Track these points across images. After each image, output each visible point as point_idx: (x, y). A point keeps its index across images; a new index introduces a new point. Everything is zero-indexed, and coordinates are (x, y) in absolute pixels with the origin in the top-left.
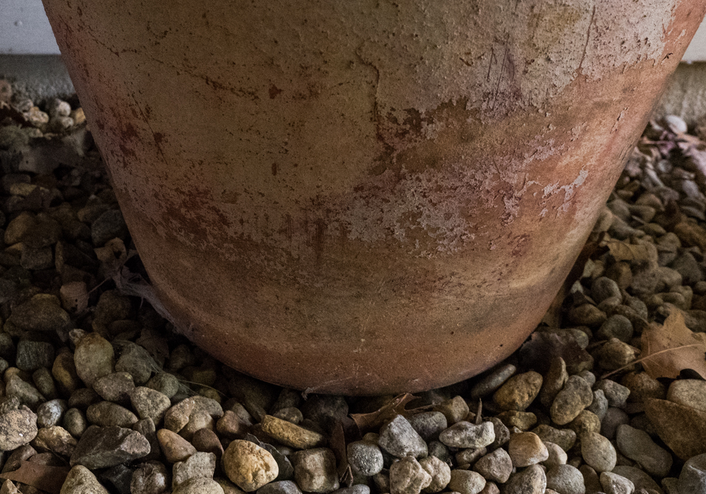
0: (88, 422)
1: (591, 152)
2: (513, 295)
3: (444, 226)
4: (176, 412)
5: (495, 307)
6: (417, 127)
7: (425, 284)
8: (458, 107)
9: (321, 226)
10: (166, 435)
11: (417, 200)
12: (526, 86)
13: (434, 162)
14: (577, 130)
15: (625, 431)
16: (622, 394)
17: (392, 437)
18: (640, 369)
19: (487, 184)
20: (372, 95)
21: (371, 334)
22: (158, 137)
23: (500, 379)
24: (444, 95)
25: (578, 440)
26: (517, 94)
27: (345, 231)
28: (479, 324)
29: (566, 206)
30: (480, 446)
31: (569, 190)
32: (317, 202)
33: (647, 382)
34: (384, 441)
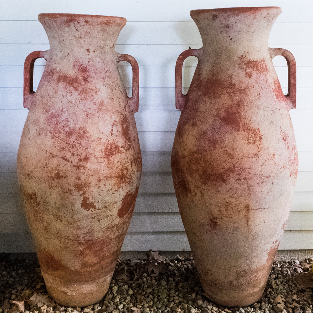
0: (201, 310)
1: (261, 274)
2: (255, 292)
3: (245, 283)
4: (213, 308)
5: (252, 294)
6: (241, 273)
7: (243, 290)
8: (245, 271)
9: (231, 283)
10: (213, 311)
11: (241, 280)
12: (251, 268)
13: (243, 276)
14: (258, 272)
15: (271, 311)
16: (271, 306)
17: (240, 310)
18: (274, 303)
19: (249, 278)
20: (236, 270)
21: (237, 297)
22: (212, 273)
23: (255, 304)
24: (243, 269)
25: (265, 311)
26: (251, 269)
27: (233, 284)
28: (251, 296)
29: (259, 280)
30: (251, 311)
31: (259, 279)
32: (230, 281)
33: (274, 304)
34: (239, 311)
